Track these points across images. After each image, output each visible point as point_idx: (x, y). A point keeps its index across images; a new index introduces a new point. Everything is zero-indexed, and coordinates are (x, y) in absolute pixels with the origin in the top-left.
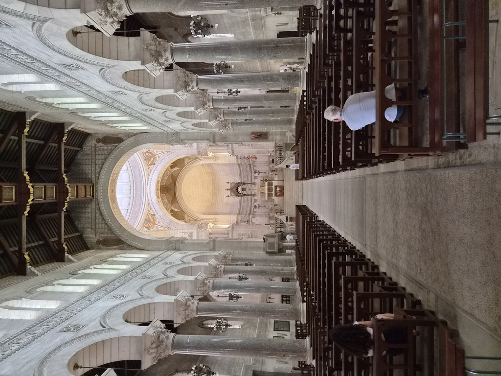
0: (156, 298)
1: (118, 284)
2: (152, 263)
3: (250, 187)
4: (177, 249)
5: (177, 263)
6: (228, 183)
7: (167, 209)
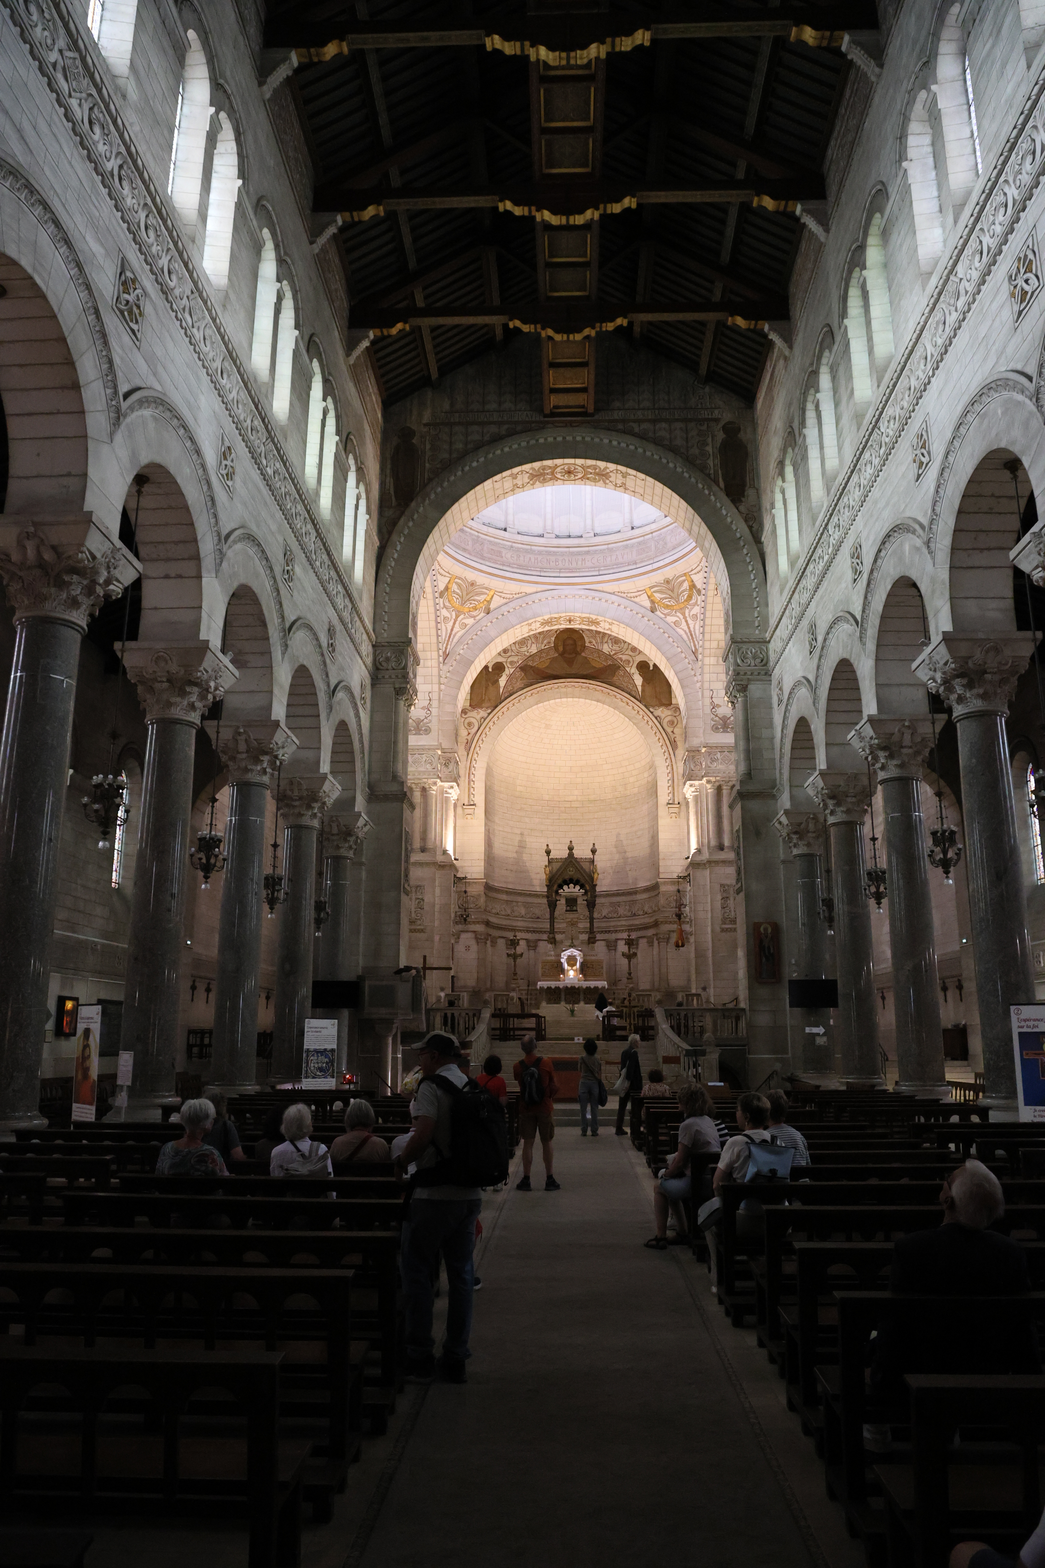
0: (216, 583)
1: (270, 471)
2: (336, 588)
3: (581, 925)
4: (377, 673)
5: (332, 670)
6: (594, 851)
7: (505, 651)
